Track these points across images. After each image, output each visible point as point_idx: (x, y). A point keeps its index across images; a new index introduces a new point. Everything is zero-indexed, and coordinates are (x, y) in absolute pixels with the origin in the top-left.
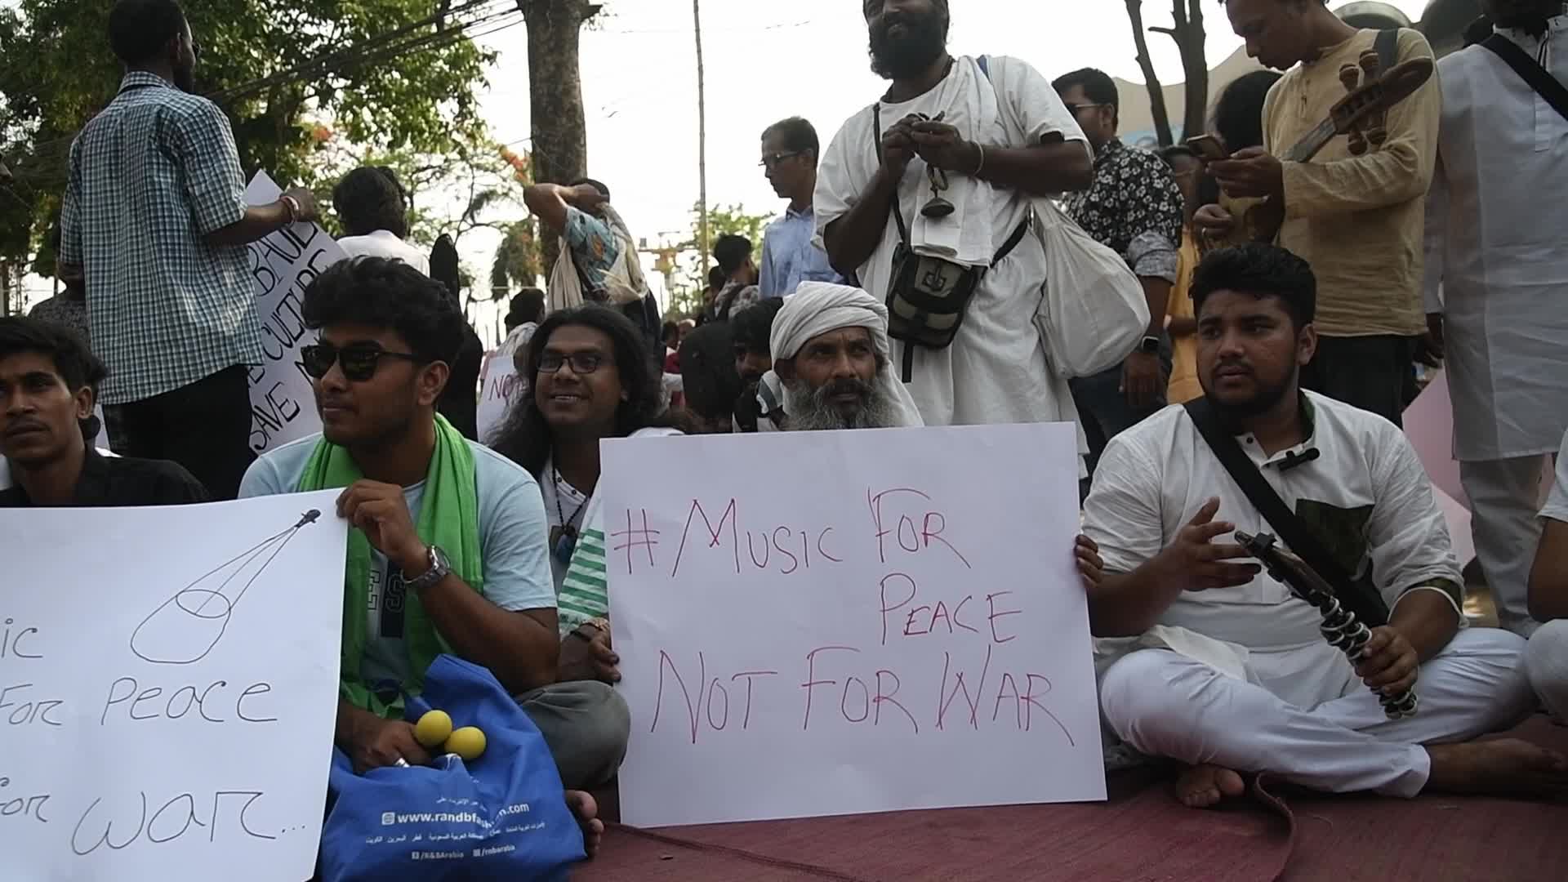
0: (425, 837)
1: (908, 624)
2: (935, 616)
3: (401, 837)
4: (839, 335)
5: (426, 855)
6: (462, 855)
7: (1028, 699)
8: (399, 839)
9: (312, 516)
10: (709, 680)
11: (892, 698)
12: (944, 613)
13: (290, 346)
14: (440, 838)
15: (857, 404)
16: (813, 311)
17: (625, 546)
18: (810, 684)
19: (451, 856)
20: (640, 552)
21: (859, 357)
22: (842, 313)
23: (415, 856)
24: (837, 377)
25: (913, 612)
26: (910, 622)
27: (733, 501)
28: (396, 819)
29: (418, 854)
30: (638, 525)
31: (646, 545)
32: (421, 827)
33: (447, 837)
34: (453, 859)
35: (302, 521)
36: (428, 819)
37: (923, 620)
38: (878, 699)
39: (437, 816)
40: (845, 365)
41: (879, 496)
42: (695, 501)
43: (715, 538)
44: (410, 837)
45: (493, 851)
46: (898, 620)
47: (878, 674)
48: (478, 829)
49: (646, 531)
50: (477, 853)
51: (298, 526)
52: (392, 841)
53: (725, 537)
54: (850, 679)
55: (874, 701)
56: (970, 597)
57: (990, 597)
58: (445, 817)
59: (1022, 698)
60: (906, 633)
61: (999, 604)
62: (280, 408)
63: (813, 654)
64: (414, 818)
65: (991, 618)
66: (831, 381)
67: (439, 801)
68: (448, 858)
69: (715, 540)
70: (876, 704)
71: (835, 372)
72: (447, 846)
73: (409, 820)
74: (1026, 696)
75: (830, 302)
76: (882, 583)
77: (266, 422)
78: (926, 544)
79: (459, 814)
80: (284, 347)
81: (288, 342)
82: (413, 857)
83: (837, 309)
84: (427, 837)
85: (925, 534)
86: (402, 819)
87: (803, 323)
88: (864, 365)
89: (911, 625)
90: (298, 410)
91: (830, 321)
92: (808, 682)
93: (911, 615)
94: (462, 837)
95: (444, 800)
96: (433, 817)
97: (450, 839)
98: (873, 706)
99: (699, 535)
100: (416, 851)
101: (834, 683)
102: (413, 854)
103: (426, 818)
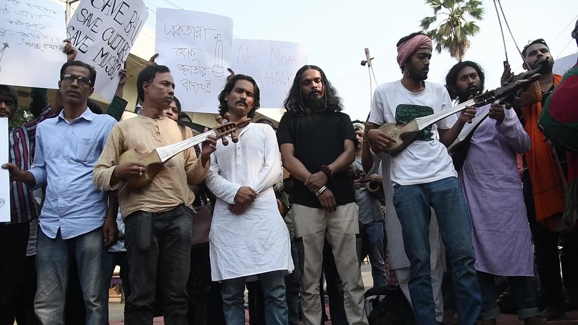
13: (109, 44)
62: (83, 44)
77: (76, 39)
80: (108, 40)
81: (110, 43)
90: (84, 52)
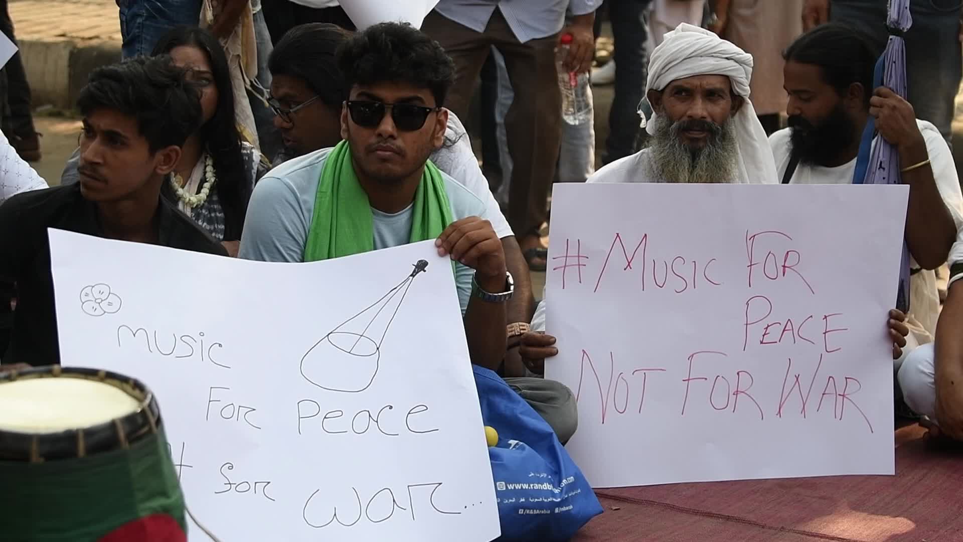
0: (527, 499)
1: (763, 336)
2: (784, 330)
3: (512, 499)
4: (696, 82)
5: (528, 512)
6: (549, 512)
7: (843, 396)
8: (510, 501)
9: (421, 266)
10: (616, 375)
11: (746, 392)
12: (791, 328)
14: (536, 500)
15: (705, 141)
16: (680, 57)
17: (561, 267)
18: (689, 380)
19: (543, 512)
20: (572, 272)
21: (713, 102)
22: (703, 63)
23: (521, 512)
24: (690, 117)
25: (768, 326)
26: (765, 334)
27: (646, 235)
28: (507, 487)
29: (523, 510)
30: (573, 252)
31: (578, 267)
32: (523, 492)
33: (541, 500)
34: (543, 514)
35: (414, 271)
36: (527, 488)
37: (775, 333)
38: (736, 393)
39: (532, 485)
40: (699, 108)
41: (754, 236)
42: (618, 234)
43: (629, 263)
44: (518, 499)
45: (564, 509)
46: (756, 332)
47: (738, 374)
48: (553, 495)
49: (579, 256)
50: (557, 510)
51: (413, 275)
52: (507, 501)
53: (636, 264)
54: (718, 376)
55: (734, 394)
56: (811, 316)
57: (826, 317)
58: (537, 486)
59: (840, 395)
60: (762, 343)
61: (832, 323)
63: (692, 356)
64: (518, 487)
65: (825, 333)
66: (685, 119)
67: (530, 475)
68: (541, 514)
69: (629, 265)
70: (735, 396)
71: (689, 113)
72: (540, 506)
73: (515, 487)
74: (842, 394)
75: (695, 51)
76: (747, 304)
78: (784, 275)
79: (544, 484)
82: (520, 513)
83: (699, 58)
84: (528, 499)
85: (784, 266)
86: (511, 487)
87: (670, 65)
88: (719, 108)
89: (765, 336)
91: (691, 69)
92: (687, 378)
93: (767, 328)
94: (549, 500)
95: (533, 474)
96: (529, 486)
97: (543, 501)
98: (733, 398)
99: (618, 259)
100: (521, 508)
101: (706, 379)
102: (520, 510)
103: (525, 486)
